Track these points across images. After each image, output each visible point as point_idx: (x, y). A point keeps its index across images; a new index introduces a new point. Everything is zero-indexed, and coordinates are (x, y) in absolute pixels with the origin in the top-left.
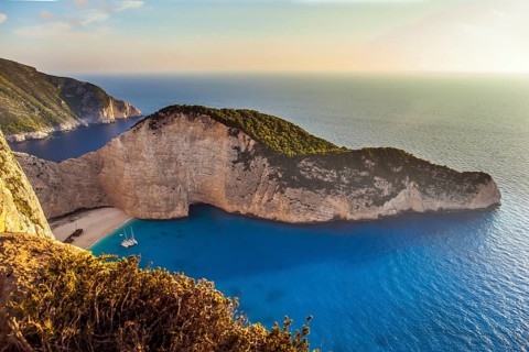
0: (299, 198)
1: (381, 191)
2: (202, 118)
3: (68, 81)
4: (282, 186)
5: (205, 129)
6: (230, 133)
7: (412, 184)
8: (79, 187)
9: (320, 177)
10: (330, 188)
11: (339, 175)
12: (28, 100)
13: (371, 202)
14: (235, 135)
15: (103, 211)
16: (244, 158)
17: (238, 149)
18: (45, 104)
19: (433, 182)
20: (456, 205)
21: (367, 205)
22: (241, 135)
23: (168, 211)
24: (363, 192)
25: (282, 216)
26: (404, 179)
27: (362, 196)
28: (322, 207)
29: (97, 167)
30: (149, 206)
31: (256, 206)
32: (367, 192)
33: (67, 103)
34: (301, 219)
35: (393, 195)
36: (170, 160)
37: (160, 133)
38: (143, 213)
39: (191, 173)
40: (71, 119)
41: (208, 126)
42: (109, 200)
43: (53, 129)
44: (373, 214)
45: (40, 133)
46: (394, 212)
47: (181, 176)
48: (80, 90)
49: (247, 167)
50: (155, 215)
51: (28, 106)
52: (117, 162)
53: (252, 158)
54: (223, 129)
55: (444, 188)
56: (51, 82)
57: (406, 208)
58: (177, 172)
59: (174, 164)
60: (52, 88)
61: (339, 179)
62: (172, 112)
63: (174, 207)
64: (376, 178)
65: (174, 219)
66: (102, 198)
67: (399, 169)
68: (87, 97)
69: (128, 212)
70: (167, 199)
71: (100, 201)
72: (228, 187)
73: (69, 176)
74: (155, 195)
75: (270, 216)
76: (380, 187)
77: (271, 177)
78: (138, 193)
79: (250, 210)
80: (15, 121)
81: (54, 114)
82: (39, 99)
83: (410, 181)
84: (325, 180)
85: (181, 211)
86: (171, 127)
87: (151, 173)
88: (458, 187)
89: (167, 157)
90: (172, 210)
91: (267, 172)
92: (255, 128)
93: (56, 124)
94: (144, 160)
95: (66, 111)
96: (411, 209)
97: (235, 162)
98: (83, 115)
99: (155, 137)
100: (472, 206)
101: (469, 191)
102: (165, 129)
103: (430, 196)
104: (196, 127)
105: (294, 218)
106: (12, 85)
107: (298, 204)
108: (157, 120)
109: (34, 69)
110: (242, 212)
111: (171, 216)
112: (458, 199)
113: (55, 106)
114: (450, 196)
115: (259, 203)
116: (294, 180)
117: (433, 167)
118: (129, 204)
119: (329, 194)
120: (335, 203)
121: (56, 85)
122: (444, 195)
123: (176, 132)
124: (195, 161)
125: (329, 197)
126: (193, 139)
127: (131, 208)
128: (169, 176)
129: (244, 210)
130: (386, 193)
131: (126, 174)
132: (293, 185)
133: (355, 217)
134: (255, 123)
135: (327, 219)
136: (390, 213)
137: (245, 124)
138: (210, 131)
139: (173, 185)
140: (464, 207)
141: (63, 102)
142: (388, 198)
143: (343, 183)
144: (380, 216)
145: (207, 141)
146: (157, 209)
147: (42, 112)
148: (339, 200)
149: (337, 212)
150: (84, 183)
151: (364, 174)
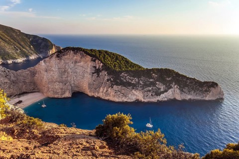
0: (119, 90)
1: (160, 89)
2: (80, 53)
3: (35, 37)
4: (113, 85)
5: (81, 58)
6: (92, 60)
7: (176, 86)
8: (25, 83)
9: (130, 81)
10: (134, 86)
11: (139, 80)
12: (15, 45)
13: (154, 94)
14: (94, 61)
15: (34, 93)
16: (97, 71)
17: (95, 67)
18: (23, 47)
19: (187, 86)
20: (199, 98)
21: (152, 95)
22: (97, 61)
23: (62, 94)
24: (150, 89)
25: (111, 98)
26: (172, 83)
27: (150, 91)
28: (130, 95)
29: (34, 74)
30: (54, 91)
31: (101, 94)
32: (152, 89)
33: (33, 47)
34: (120, 100)
35: (166, 91)
36: (65, 71)
37: (61, 59)
38: (51, 95)
39: (74, 78)
40: (34, 54)
41: (82, 56)
42: (38, 89)
43: (25, 59)
44: (155, 99)
45: (19, 60)
46: (166, 99)
47: (69, 79)
48: (40, 41)
49: (98, 76)
50: (56, 96)
51: (15, 48)
52: (42, 71)
53: (101, 71)
54: (89, 58)
55: (193, 89)
56: (27, 37)
57: (172, 98)
58: (67, 77)
59: (66, 73)
60: (27, 40)
61: (139, 82)
62: (67, 50)
63: (64, 93)
64: (157, 83)
65: (64, 98)
66: (34, 88)
67: (170, 79)
68: (43, 44)
69: (45, 94)
70: (62, 89)
71: (34, 89)
72: (89, 84)
73: (21, 77)
74: (57, 87)
75: (107, 98)
76: (159, 87)
77: (108, 80)
78: (50, 85)
79: (99, 95)
80: (8, 54)
81: (27, 52)
82: (21, 45)
83: (175, 85)
84: (132, 82)
85: (68, 94)
86: (66, 57)
87: (55, 77)
88: (200, 89)
89: (63, 70)
90: (64, 94)
91: (106, 78)
92: (104, 58)
93: (27, 56)
94: (53, 71)
95: (33, 51)
96: (175, 99)
97: (93, 73)
98: (41, 52)
99: (58, 61)
100: (207, 99)
101: (206, 91)
102: (64, 57)
103: (185, 92)
104: (77, 57)
105: (117, 100)
106: (9, 38)
107: (119, 93)
108: (60, 53)
109: (20, 31)
110: (95, 96)
111: (63, 96)
112: (200, 95)
113: (28, 48)
114: (195, 93)
115: (103, 92)
116: (118, 82)
117: (188, 78)
118: (45, 90)
119: (134, 89)
120: (136, 94)
121: (29, 39)
122: (192, 92)
123: (68, 59)
124: (76, 72)
125: (133, 90)
126: (76, 62)
127: (46, 93)
128: (64, 79)
129: (96, 95)
130: (162, 90)
131: (45, 77)
132: (117, 84)
133: (146, 101)
134: (105, 56)
135: (132, 101)
136: (164, 100)
137: (99, 56)
138: (83, 59)
139: (65, 83)
140: (203, 99)
141: (32, 46)
142: (163, 92)
143: (141, 84)
144: (158, 101)
145: (82, 63)
146: (57, 93)
147: (22, 51)
148: (138, 92)
149: (137, 98)
150: (27, 81)
151: (151, 80)
